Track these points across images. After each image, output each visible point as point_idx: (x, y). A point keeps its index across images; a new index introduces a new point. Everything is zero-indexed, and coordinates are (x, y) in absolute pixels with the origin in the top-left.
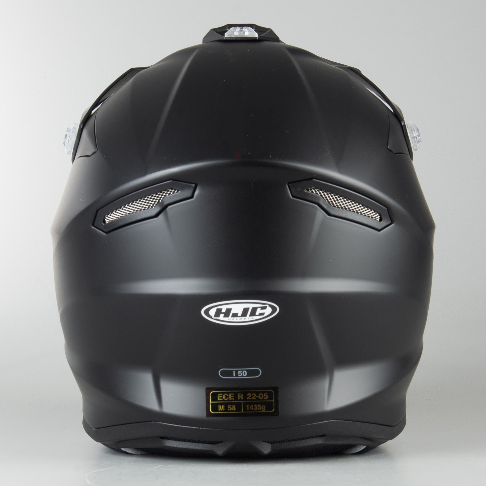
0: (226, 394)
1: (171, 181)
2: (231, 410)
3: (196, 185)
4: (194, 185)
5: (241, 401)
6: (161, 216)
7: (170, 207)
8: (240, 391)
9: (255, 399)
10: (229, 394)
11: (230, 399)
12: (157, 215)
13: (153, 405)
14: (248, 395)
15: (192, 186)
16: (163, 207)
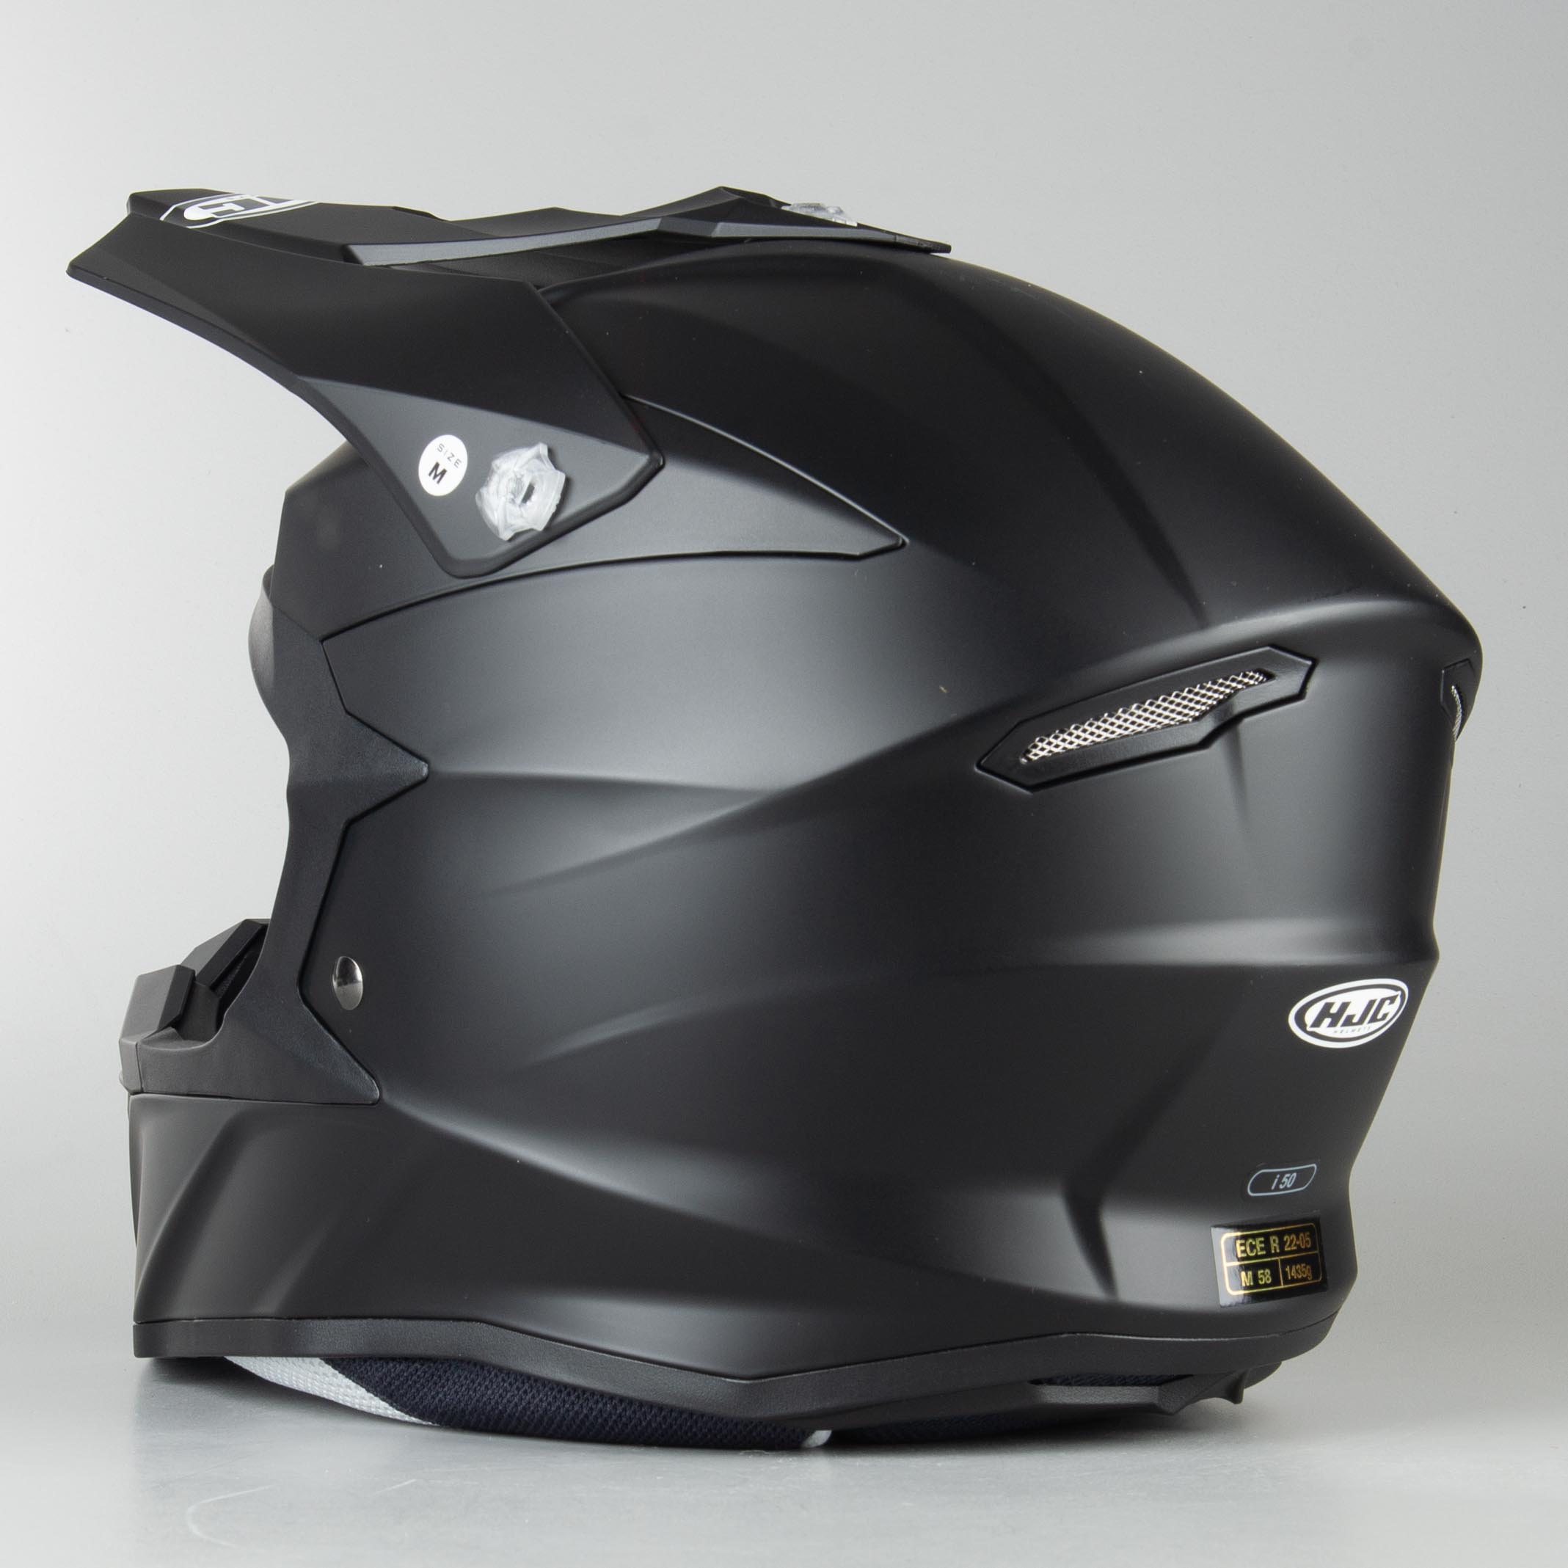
0: (1250, 1241)
1: (1268, 648)
2: (1263, 1282)
3: (1315, 663)
4: (1309, 663)
5: (1277, 1258)
6: (1218, 747)
7: (1247, 720)
8: (1272, 1230)
9: (1295, 1248)
10: (1255, 1240)
11: (1259, 1253)
12: (1205, 743)
13: (1085, 1285)
14: (1285, 1239)
15: (1303, 665)
16: (1227, 718)
